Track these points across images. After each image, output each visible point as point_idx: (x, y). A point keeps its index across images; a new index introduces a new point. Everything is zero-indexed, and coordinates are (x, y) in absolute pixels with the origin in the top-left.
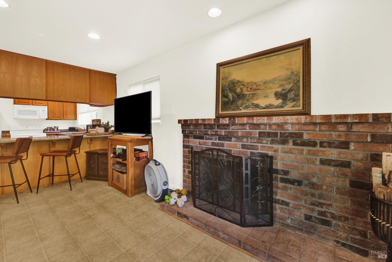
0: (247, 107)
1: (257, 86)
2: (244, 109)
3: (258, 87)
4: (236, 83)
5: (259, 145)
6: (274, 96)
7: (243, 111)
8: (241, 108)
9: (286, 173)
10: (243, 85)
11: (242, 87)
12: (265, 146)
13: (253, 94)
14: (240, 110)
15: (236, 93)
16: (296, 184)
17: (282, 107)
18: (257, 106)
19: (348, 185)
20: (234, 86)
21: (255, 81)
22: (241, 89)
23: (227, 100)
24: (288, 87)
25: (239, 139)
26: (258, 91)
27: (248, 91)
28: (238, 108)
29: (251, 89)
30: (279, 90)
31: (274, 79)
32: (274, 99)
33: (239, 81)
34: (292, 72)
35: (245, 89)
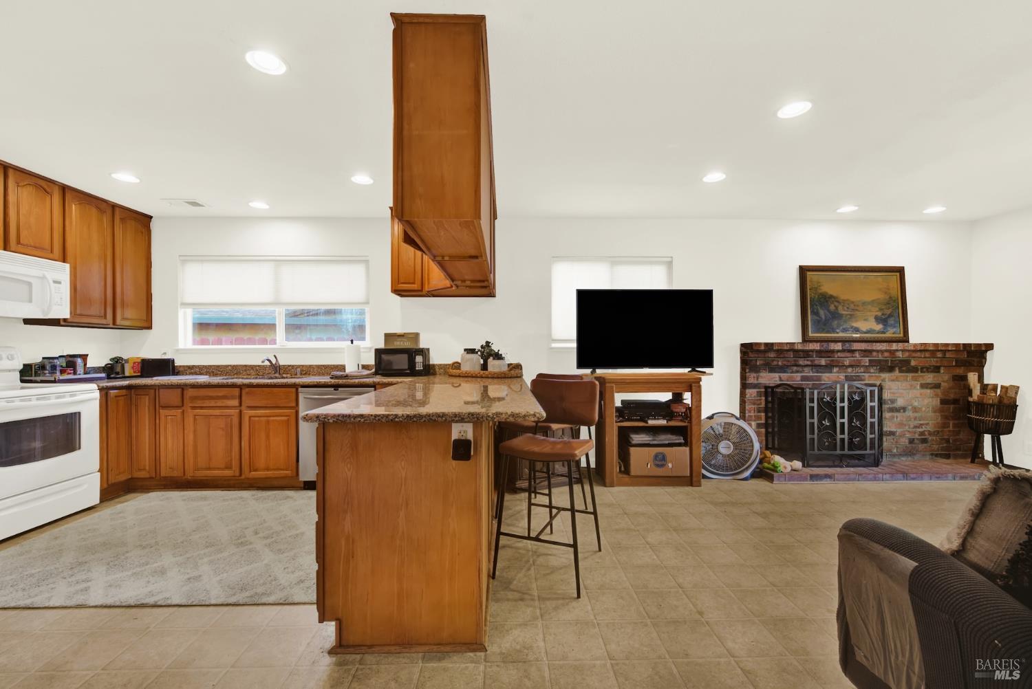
0: (845, 330)
1: (855, 305)
2: (843, 332)
3: (856, 308)
4: (829, 298)
5: (867, 375)
6: (874, 320)
7: (841, 335)
8: (838, 331)
9: (893, 401)
10: (838, 302)
11: (836, 304)
12: (872, 376)
13: (851, 315)
14: (837, 333)
15: (829, 311)
16: (902, 411)
17: (883, 333)
18: (857, 330)
19: (939, 403)
20: (827, 301)
21: (853, 300)
22: (835, 306)
23: (818, 318)
24: (888, 312)
25: (843, 367)
26: (857, 312)
27: (845, 310)
28: (834, 331)
29: (848, 308)
30: (879, 314)
31: (873, 301)
32: (875, 324)
33: (831, 297)
34: (890, 297)
35: (840, 308)
